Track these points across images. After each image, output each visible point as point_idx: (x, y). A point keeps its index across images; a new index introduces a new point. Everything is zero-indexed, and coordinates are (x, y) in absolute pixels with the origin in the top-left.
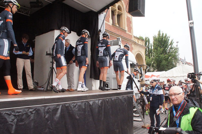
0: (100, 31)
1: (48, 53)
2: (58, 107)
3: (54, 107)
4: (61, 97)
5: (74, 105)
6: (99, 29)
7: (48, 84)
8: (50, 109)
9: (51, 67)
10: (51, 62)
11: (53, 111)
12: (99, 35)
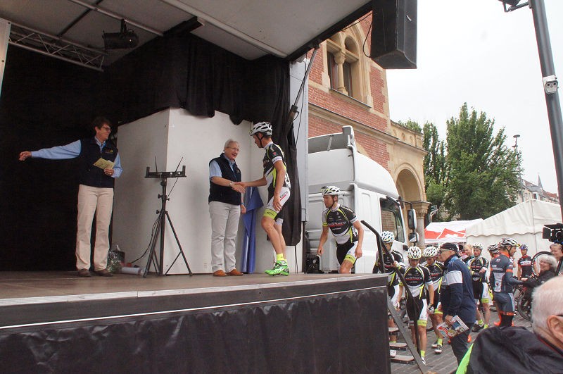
0: (295, 109)
1: (152, 170)
2: (175, 321)
3: (163, 321)
5: (218, 315)
6: (292, 103)
7: (151, 258)
9: (160, 210)
10: (159, 196)
11: (159, 331)
12: (292, 119)
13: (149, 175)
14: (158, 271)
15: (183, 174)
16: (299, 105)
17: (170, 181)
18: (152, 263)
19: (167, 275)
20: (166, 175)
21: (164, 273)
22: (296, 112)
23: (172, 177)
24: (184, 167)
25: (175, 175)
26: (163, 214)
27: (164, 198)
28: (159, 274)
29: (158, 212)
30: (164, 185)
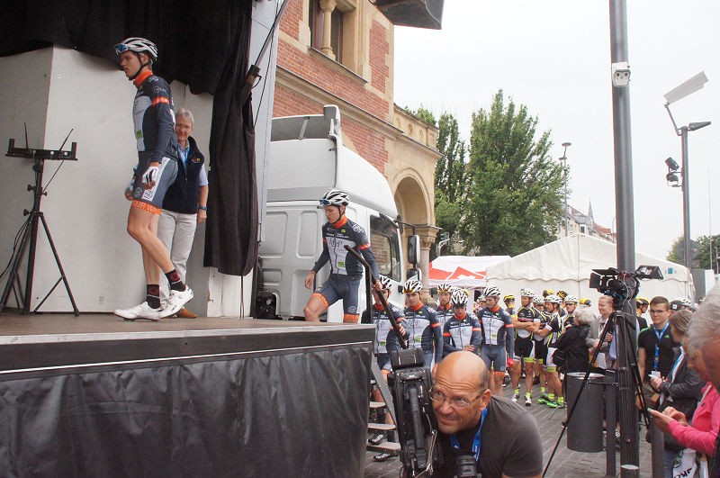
0: (255, 70)
1: (19, 145)
2: (45, 385)
3: (28, 385)
4: (62, 340)
5: (120, 375)
6: (252, 62)
7: (10, 286)
8: (8, 392)
9: (30, 210)
10: (30, 188)
11: (22, 399)
12: (250, 87)
13: (13, 152)
14: (22, 306)
15: (72, 156)
16: (263, 67)
17: (50, 165)
18: (12, 294)
19: (36, 313)
20: (43, 155)
21: (32, 309)
22: (256, 75)
23: (53, 159)
24: (74, 145)
25: (58, 155)
26: (35, 216)
27: (38, 192)
28: (24, 310)
29: (26, 213)
30: (39, 170)
